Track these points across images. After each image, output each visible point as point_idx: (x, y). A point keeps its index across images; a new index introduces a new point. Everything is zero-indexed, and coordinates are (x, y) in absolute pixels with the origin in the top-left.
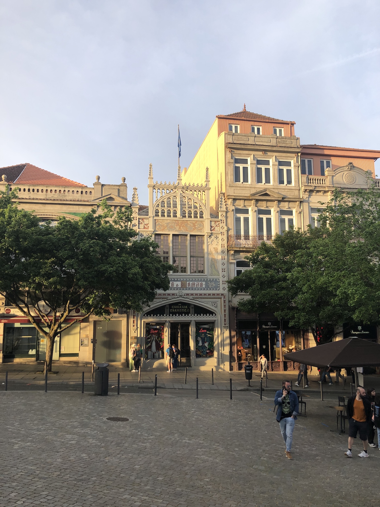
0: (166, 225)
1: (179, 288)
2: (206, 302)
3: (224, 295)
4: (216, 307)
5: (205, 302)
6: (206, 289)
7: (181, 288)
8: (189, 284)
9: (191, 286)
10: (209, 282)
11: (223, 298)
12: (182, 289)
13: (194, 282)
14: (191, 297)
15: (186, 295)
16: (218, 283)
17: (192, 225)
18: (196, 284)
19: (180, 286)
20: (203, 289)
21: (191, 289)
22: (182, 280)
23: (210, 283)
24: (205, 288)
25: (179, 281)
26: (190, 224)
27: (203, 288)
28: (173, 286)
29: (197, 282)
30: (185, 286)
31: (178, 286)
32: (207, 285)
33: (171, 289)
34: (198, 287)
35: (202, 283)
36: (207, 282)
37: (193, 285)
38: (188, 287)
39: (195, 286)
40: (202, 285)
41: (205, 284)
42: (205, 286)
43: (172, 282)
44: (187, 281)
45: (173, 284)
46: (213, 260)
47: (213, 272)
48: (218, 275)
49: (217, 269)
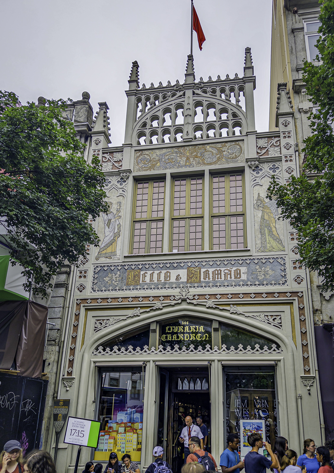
0: (157, 158)
1: (183, 283)
2: (250, 314)
3: (300, 294)
4: (279, 326)
5: (247, 314)
6: (249, 283)
7: (187, 282)
8: (207, 273)
9: (211, 277)
10: (258, 267)
11: (296, 303)
12: (189, 285)
13: (218, 269)
14: (210, 303)
15: (196, 297)
16: (283, 268)
17: (214, 152)
18: (223, 273)
19: (184, 279)
20: (241, 283)
21: (211, 284)
22: (189, 264)
23: (261, 268)
24: (248, 280)
25: (182, 268)
26: (210, 149)
27: (243, 281)
28: (168, 279)
29: (226, 268)
30: (197, 277)
31: (181, 278)
32: (252, 273)
33: (163, 287)
34: (229, 279)
35: (238, 271)
36: (251, 266)
37: (216, 276)
38: (204, 280)
39: (221, 278)
40: (240, 276)
41: (246, 271)
42: (246, 276)
43: (167, 271)
44: (202, 266)
45: (168, 275)
46: (266, 217)
47: (268, 244)
48: (281, 248)
49: (278, 236)
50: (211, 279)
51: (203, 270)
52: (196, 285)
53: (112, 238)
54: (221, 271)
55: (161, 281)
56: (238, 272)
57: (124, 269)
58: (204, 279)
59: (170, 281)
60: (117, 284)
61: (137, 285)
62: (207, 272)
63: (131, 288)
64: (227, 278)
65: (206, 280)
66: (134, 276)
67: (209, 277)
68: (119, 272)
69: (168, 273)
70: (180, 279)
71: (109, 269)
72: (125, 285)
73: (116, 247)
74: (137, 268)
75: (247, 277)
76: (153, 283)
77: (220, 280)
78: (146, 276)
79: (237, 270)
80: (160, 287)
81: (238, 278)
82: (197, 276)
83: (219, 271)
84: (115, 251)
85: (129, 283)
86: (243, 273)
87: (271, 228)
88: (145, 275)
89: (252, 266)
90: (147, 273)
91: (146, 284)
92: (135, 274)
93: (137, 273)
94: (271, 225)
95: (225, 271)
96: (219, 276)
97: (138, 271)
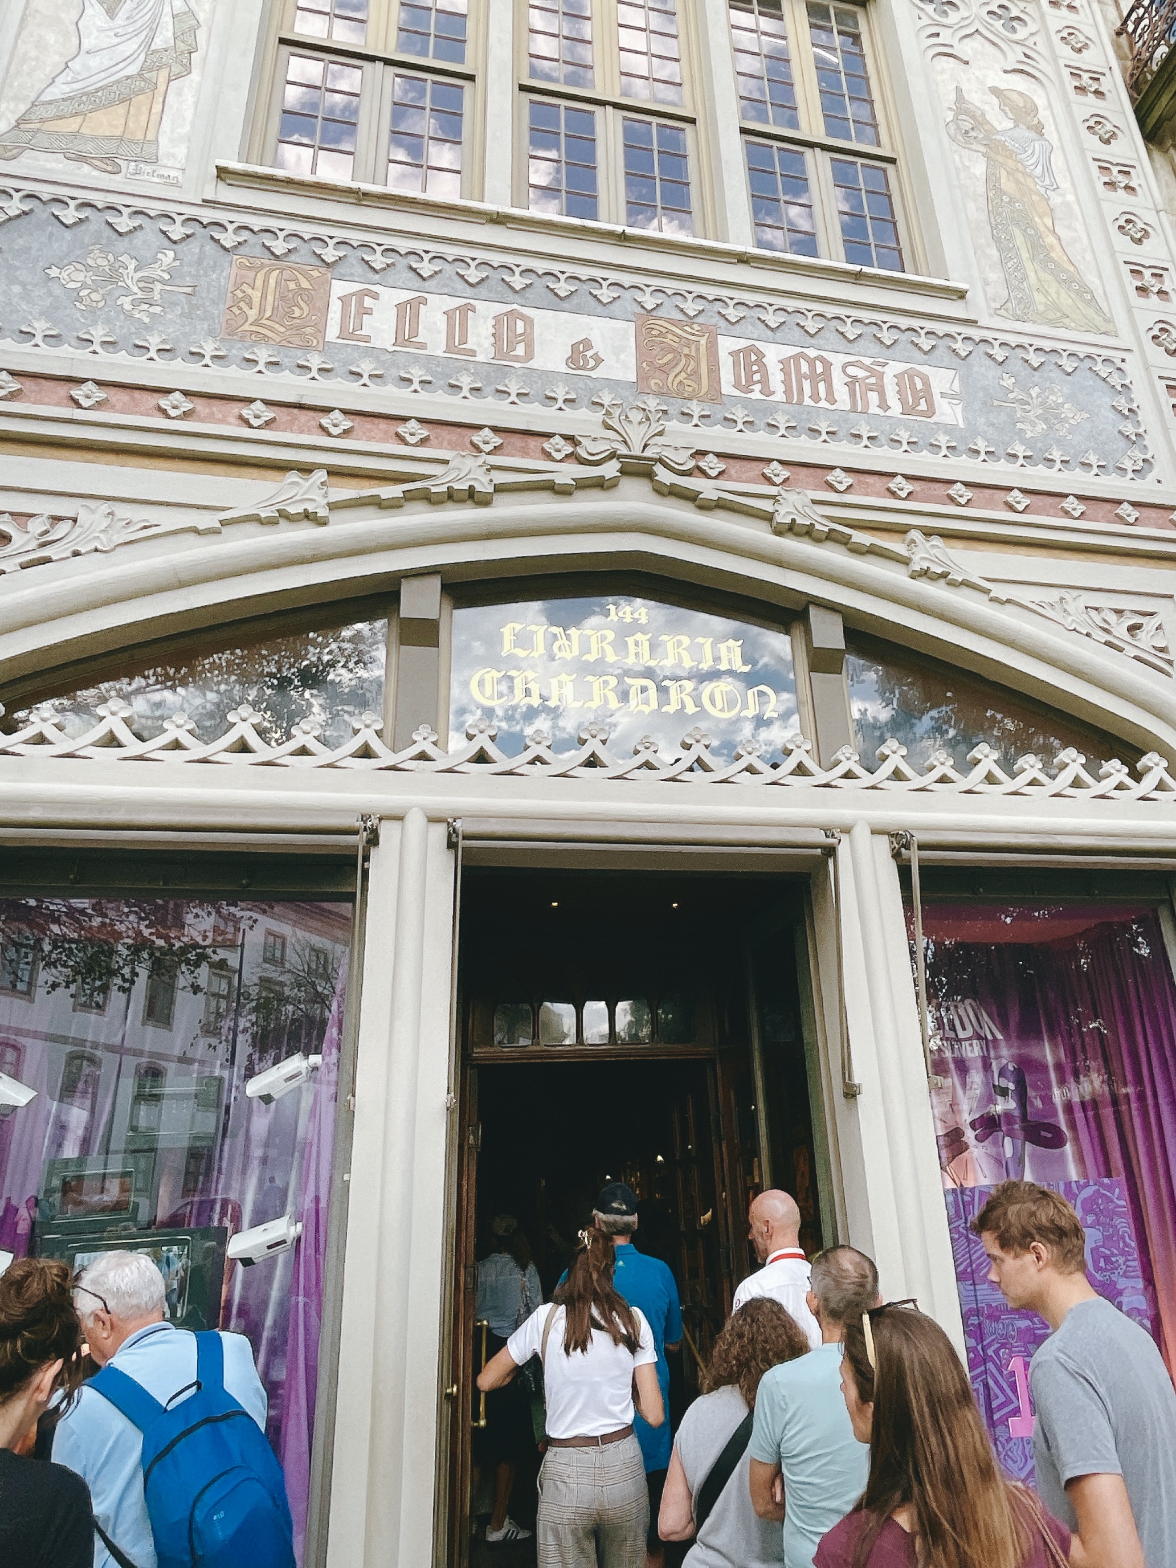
1: (612, 383)
5: (998, 591)
6: (980, 446)
7: (640, 387)
8: (750, 361)
9: (776, 385)
10: (1008, 380)
12: (652, 403)
13: (811, 353)
14: (796, 504)
15: (714, 465)
16: (1122, 403)
18: (838, 378)
19: (619, 367)
20: (942, 439)
21: (779, 420)
22: (647, 300)
23: (1023, 386)
24: (973, 429)
25: (604, 309)
28: (520, 350)
29: (853, 358)
30: (696, 374)
31: (598, 360)
32: (985, 403)
33: (488, 390)
34: (874, 409)
35: (918, 381)
36: (975, 369)
37: (806, 385)
38: (737, 393)
39: (831, 399)
40: (930, 404)
41: (956, 386)
42: (959, 409)
43: (508, 308)
44: (722, 323)
45: (520, 330)
46: (1007, 184)
47: (1036, 294)
48: (1099, 320)
49: (1072, 269)
50: (779, 396)
51: (726, 345)
52: (696, 409)
53: (133, 70)
54: (827, 365)
55: (473, 353)
56: (919, 386)
57: (210, 248)
58: (737, 385)
59: (531, 364)
60: (153, 316)
61: (307, 347)
62: (754, 358)
63: (263, 355)
64: (866, 404)
65: (749, 395)
66: (283, 298)
67: (765, 381)
68: (171, 254)
69: (520, 324)
70: (592, 363)
71: (93, 227)
72: (211, 333)
73: (155, 118)
74: (303, 256)
75: (965, 419)
76: (416, 358)
77: (827, 405)
78: (369, 311)
79: (911, 375)
80: (466, 381)
81: (923, 414)
82: (698, 365)
83: (818, 364)
84: (150, 136)
85: (246, 327)
86: (943, 395)
87: (1037, 230)
88: (360, 303)
89: (983, 370)
90: (375, 296)
91: (372, 352)
92: (292, 285)
93: (305, 284)
94: (1037, 219)
95: (852, 371)
96: (822, 386)
97: (315, 274)
